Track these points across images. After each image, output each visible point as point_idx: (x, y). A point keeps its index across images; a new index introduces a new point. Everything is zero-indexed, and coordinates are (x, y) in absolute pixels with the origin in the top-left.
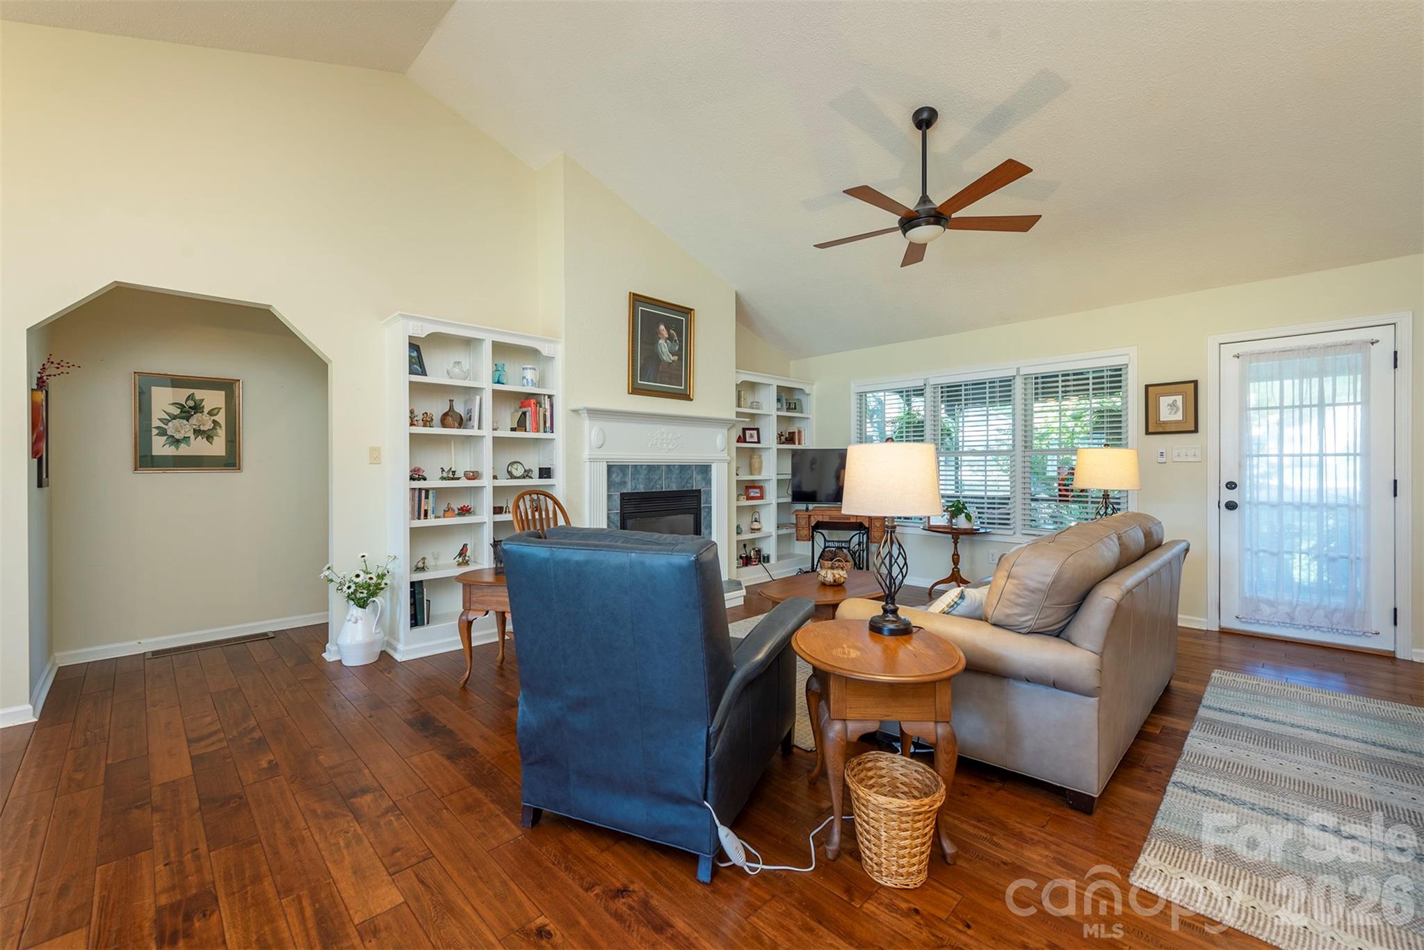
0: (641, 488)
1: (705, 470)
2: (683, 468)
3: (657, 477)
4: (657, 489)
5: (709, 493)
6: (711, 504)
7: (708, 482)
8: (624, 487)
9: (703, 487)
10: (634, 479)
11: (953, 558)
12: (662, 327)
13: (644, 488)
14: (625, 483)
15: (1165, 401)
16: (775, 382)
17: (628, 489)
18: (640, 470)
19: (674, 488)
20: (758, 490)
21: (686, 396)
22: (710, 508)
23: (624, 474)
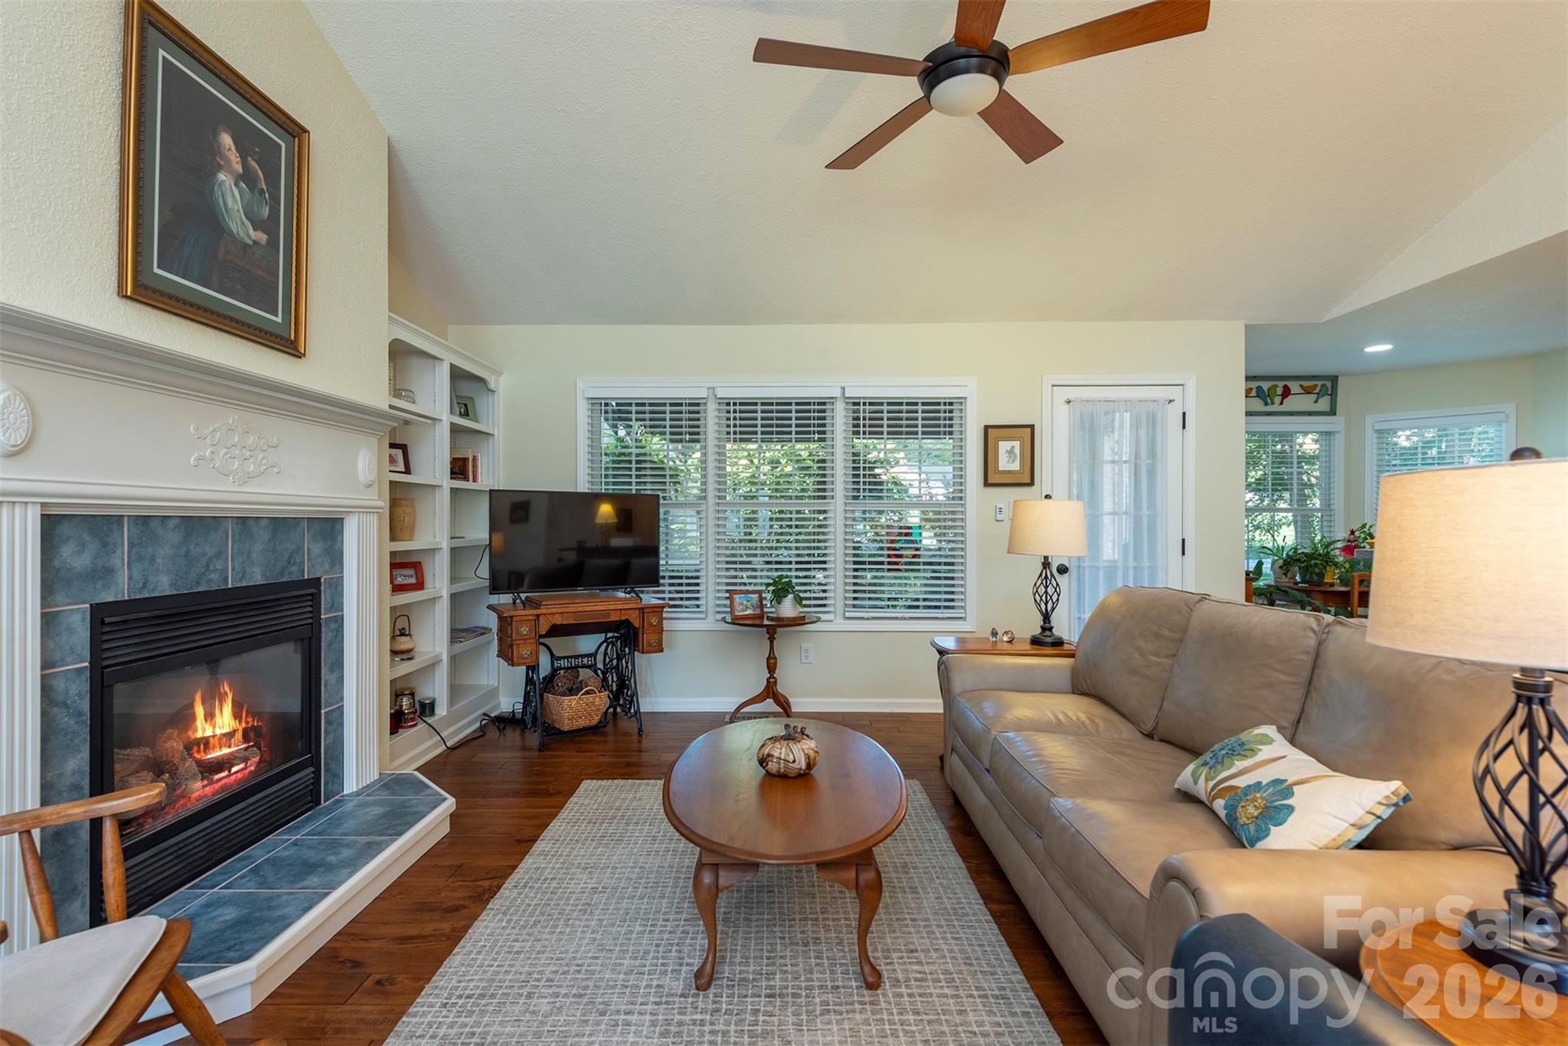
0: (163, 585)
1: (329, 528)
2: (281, 525)
3: (210, 551)
4: (211, 582)
5: (337, 585)
6: (342, 610)
7: (336, 558)
8: (106, 586)
9: (326, 572)
10: (141, 558)
11: (768, 663)
12: (226, 140)
13: (172, 585)
14: (107, 573)
15: (1004, 446)
16: (449, 358)
17: (121, 588)
18: (161, 532)
19: (257, 577)
20: (411, 572)
21: (288, 344)
22: (339, 621)
23: (105, 545)
